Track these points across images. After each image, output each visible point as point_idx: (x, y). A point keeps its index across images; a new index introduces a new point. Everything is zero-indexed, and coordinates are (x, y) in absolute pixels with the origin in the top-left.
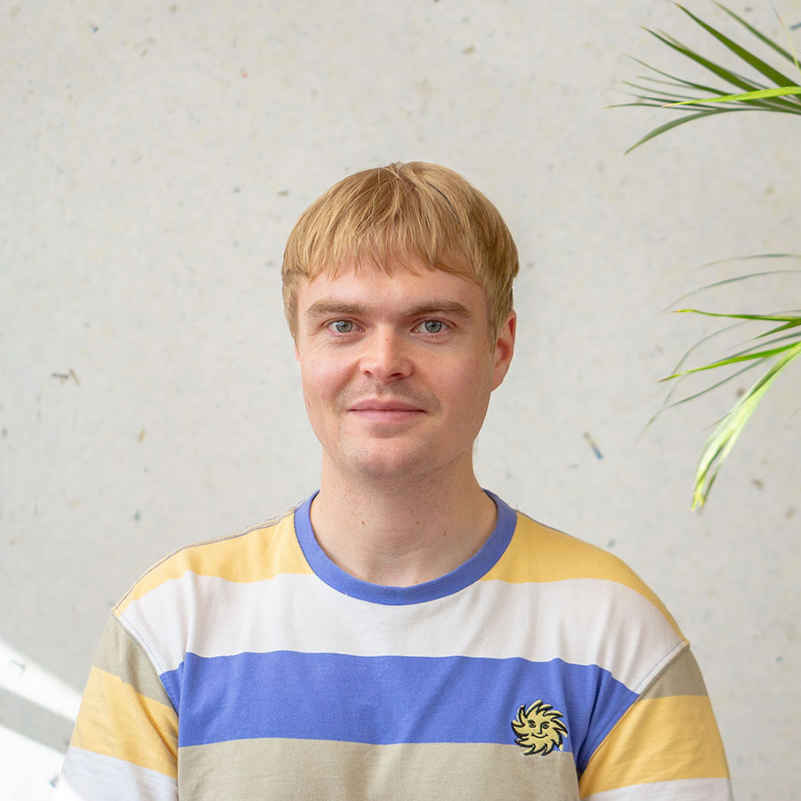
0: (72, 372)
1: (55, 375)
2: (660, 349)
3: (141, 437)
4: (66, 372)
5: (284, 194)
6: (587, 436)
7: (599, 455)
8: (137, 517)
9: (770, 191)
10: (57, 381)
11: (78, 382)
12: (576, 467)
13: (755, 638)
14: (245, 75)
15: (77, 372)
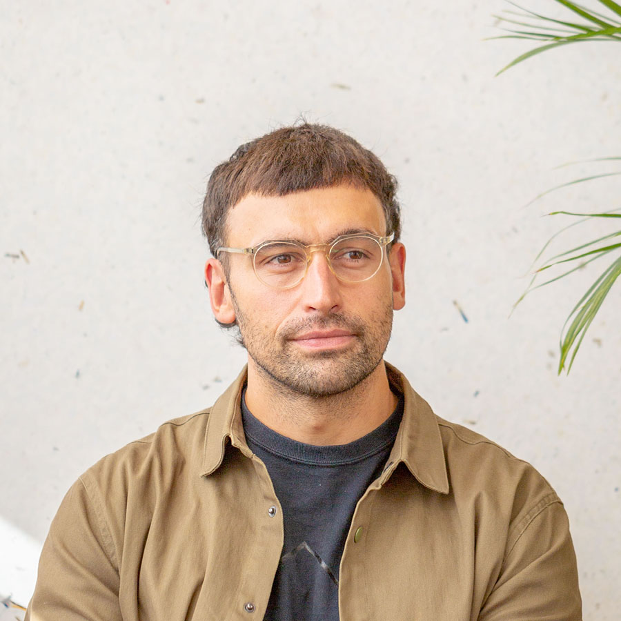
0: (22, 253)
1: (8, 255)
2: (515, 230)
3: (81, 307)
4: (17, 252)
5: (201, 101)
6: (455, 303)
7: (466, 319)
8: (78, 374)
9: (605, 97)
10: (10, 260)
11: (27, 261)
12: (446, 329)
13: (597, 472)
14: (168, 3)
15: (26, 253)
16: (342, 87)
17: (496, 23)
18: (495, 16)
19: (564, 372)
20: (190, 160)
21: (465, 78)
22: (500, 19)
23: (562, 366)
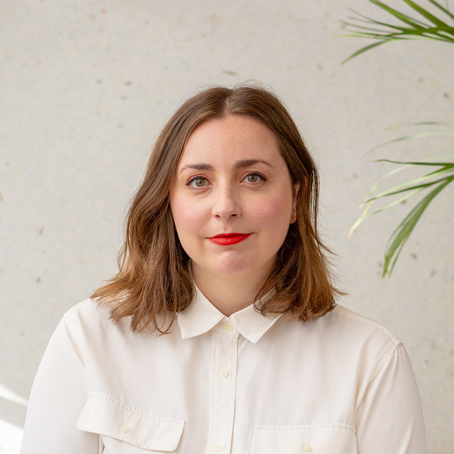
2: (355, 176)
3: (41, 232)
5: (128, 84)
8: (38, 280)
9: (421, 80)
11: (2, 199)
13: (412, 349)
14: (104, 12)
15: (1, 193)
16: (231, 73)
17: (343, 27)
18: (341, 22)
19: (387, 276)
20: (120, 126)
21: (320, 67)
22: (346, 24)
23: (385, 271)
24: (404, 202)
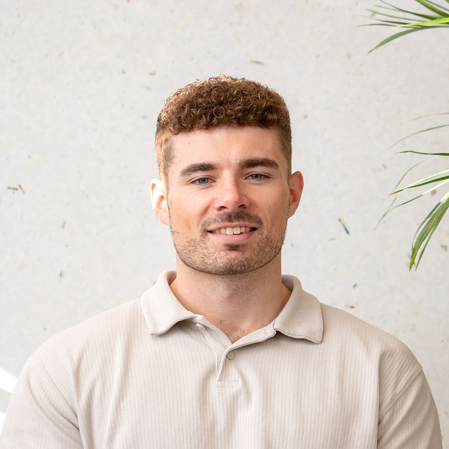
0: (20, 186)
1: (9, 188)
2: (385, 167)
3: (63, 226)
4: (16, 186)
5: (153, 74)
6: (340, 220)
7: (348, 232)
8: (61, 275)
10: (11, 191)
11: (24, 193)
12: (333, 239)
13: (442, 341)
14: (129, 2)
15: (23, 186)
16: (258, 63)
17: (372, 15)
21: (349, 56)
22: (375, 13)
23: (412, 263)
24: (434, 192)
